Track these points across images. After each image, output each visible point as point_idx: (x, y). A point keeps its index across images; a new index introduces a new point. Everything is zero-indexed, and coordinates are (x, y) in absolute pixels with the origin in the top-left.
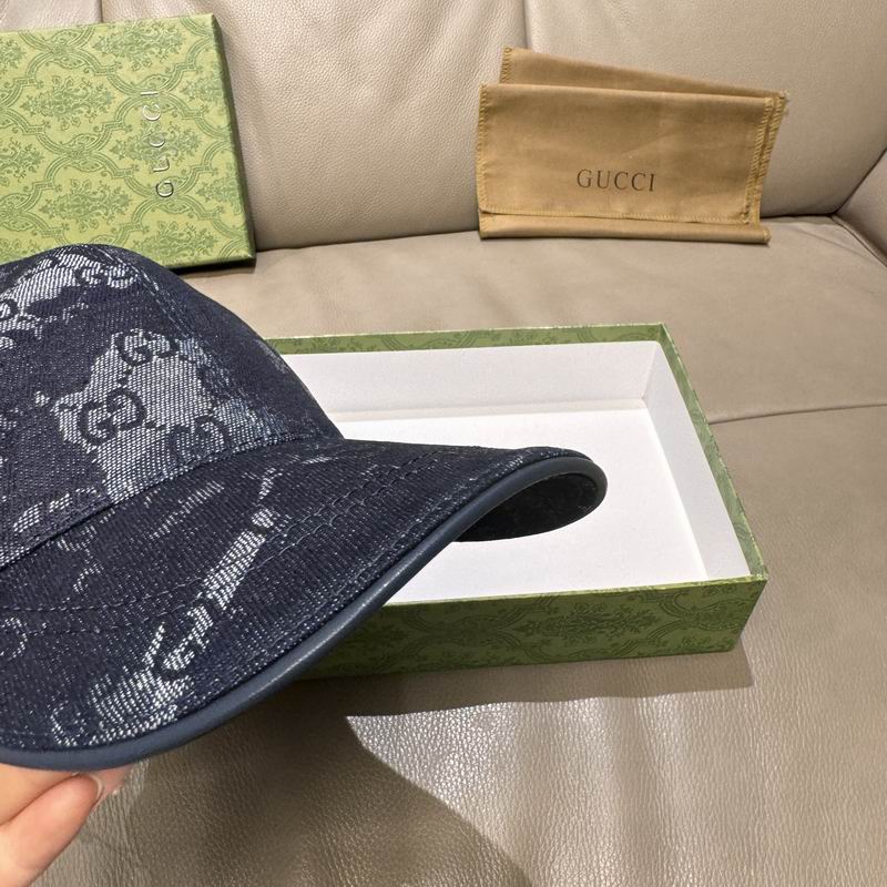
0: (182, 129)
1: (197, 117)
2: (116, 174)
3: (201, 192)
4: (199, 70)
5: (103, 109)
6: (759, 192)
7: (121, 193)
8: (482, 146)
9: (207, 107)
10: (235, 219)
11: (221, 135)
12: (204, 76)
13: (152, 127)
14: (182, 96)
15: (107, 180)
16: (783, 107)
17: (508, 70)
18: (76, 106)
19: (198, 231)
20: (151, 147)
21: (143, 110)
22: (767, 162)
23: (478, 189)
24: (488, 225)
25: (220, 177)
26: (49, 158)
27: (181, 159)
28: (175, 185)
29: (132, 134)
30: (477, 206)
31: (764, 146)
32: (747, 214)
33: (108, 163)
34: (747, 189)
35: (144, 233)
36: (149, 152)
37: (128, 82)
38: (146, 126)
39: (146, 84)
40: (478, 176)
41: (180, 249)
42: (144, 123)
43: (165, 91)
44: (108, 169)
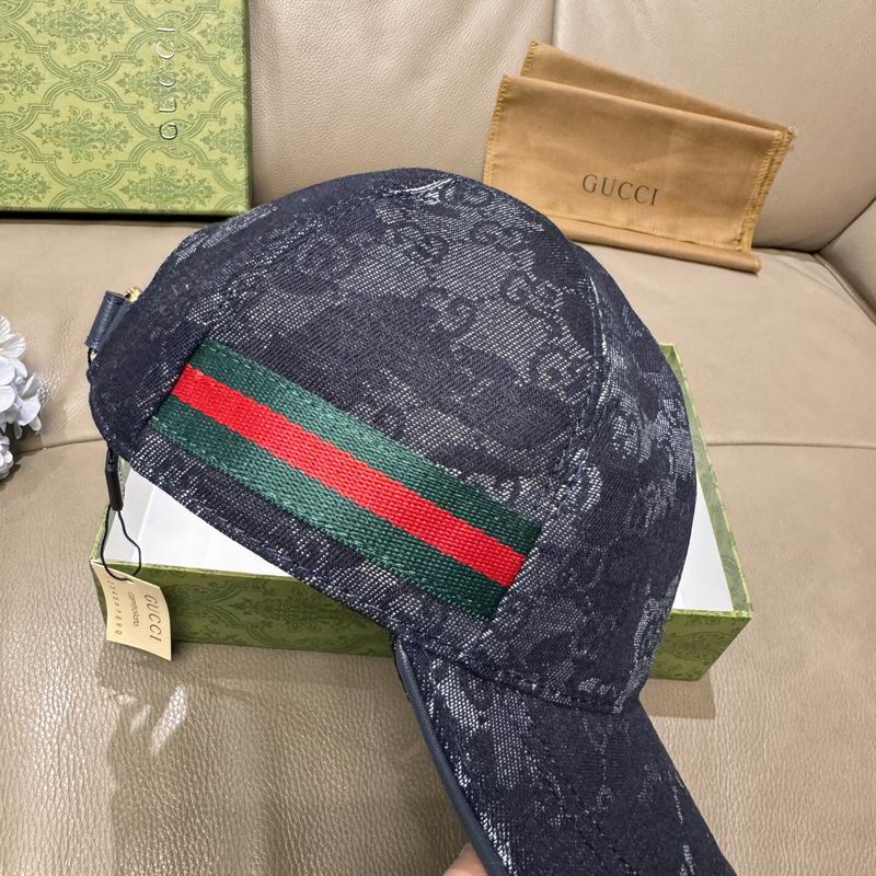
0: (195, 72)
1: (213, 62)
2: (119, 109)
3: (206, 140)
4: (222, 14)
5: (114, 39)
6: (754, 221)
7: (122, 129)
8: (493, 136)
9: (224, 53)
10: (237, 173)
11: (235, 85)
12: (225, 20)
13: (163, 65)
14: (199, 38)
15: (109, 113)
16: (788, 142)
17: (531, 63)
18: (87, 31)
19: (197, 179)
20: (161, 86)
21: (157, 47)
22: (767, 193)
25: (226, 127)
26: (50, 80)
27: (189, 103)
28: (180, 129)
29: (143, 69)
31: (766, 177)
32: (739, 241)
33: (112, 95)
34: (743, 217)
35: (140, 173)
36: (157, 91)
37: (145, 15)
38: (158, 62)
39: (163, 20)
40: (487, 165)
41: (176, 196)
42: (157, 60)
43: (183, 30)
44: (112, 101)
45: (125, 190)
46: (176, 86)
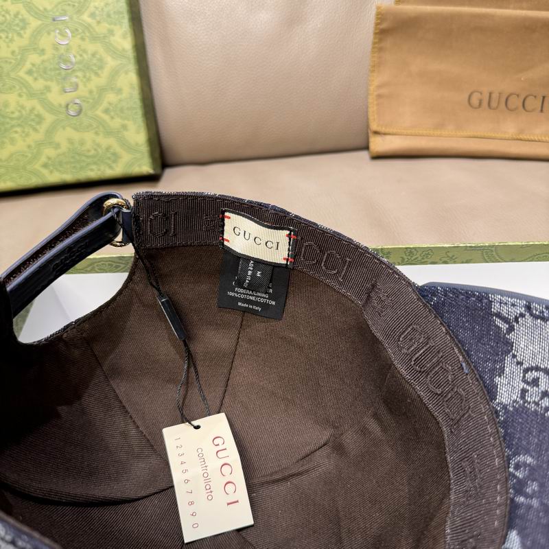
0: (90, 52)
1: (104, 40)
2: (31, 95)
3: (107, 111)
5: (19, 35)
7: (36, 113)
8: (376, 67)
9: (112, 31)
10: (138, 136)
11: (125, 57)
13: (62, 51)
14: (89, 20)
15: (24, 101)
19: (104, 147)
20: (62, 69)
21: (56, 36)
23: (370, 110)
24: (378, 145)
25: (123, 97)
27: (89, 80)
28: (85, 105)
29: (46, 57)
30: (368, 126)
33: (24, 84)
35: (56, 149)
36: (59, 74)
37: (41, 9)
38: (57, 49)
39: (57, 10)
40: (370, 97)
41: (88, 164)
42: (56, 47)
43: (75, 16)
44: (24, 90)
45: (45, 166)
46: (76, 67)
